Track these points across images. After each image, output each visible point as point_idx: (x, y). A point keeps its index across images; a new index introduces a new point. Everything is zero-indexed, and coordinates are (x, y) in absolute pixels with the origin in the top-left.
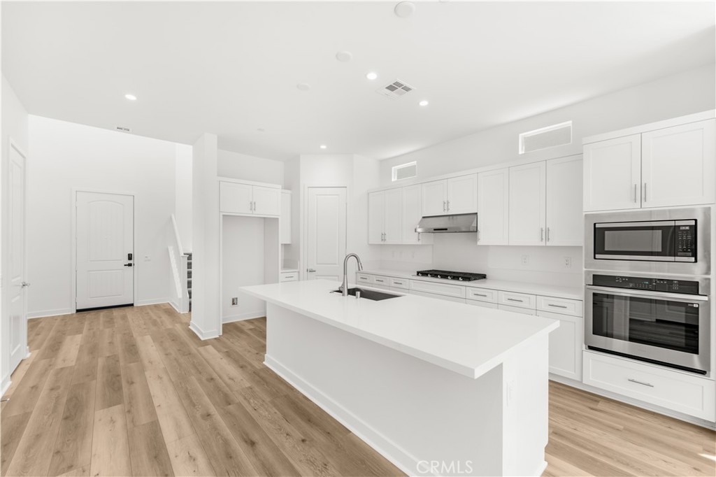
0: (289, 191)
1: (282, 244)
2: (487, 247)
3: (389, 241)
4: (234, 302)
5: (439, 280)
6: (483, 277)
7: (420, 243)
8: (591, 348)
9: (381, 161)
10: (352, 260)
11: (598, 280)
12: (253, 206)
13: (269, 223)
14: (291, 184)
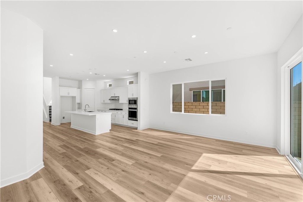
0: (79, 89)
1: (77, 103)
2: (123, 103)
3: (105, 102)
4: (64, 118)
5: (114, 110)
6: (122, 109)
7: (110, 102)
8: (129, 120)
9: (105, 82)
10: (87, 106)
11: (130, 108)
12: (69, 93)
13: (74, 98)
14: (80, 87)
